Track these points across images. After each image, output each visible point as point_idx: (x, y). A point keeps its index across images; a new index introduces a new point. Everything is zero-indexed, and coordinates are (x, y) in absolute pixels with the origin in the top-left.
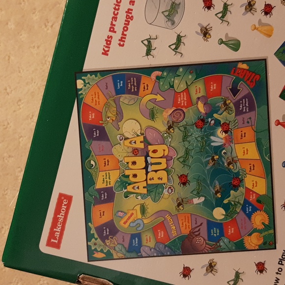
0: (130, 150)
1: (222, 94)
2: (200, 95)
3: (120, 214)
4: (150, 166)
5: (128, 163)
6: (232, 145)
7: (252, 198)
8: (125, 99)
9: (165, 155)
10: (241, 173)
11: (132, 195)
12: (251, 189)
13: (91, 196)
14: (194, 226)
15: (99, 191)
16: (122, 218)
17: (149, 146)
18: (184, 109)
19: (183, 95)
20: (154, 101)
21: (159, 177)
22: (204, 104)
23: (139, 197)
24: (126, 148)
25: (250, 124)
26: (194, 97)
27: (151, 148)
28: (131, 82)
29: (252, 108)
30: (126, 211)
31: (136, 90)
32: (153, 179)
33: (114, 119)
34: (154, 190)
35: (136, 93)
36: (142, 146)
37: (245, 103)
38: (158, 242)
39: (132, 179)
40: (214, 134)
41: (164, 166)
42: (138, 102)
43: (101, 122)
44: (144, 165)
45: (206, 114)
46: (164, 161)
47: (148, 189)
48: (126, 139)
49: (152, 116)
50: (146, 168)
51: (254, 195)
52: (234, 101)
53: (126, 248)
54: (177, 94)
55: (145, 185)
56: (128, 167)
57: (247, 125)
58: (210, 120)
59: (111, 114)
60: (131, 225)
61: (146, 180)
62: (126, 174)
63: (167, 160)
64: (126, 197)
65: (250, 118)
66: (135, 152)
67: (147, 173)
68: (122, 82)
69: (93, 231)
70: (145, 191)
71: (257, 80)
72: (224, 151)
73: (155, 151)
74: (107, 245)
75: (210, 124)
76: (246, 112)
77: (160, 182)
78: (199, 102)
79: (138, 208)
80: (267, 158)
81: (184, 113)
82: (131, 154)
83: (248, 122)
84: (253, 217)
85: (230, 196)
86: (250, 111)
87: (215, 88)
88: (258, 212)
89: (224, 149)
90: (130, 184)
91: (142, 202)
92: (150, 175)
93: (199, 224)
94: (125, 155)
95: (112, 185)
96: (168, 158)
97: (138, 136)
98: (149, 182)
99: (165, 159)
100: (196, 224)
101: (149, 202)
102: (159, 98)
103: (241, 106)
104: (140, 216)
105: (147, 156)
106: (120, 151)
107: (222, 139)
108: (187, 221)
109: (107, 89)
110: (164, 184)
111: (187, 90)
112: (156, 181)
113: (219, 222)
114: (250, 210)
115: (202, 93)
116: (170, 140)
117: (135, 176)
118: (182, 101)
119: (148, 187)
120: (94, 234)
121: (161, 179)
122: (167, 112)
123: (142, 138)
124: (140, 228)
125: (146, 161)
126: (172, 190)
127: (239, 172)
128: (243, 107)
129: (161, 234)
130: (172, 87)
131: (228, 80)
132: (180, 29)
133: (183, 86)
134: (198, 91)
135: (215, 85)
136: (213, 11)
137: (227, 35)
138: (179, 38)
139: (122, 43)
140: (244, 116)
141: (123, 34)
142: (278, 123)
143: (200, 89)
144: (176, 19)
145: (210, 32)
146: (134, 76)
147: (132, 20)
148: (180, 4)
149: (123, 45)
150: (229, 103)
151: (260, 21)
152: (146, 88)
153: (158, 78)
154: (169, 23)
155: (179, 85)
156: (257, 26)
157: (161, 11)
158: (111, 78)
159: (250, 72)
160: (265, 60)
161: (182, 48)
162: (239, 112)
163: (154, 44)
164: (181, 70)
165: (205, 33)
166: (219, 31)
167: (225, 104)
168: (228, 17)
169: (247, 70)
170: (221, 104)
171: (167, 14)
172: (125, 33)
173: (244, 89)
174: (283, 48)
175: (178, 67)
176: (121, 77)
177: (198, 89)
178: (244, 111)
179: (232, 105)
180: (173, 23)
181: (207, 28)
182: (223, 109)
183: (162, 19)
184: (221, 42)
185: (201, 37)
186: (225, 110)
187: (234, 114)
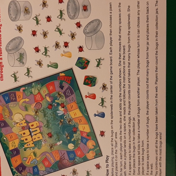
0: (21, 128)
1: (56, 90)
2: (46, 93)
3: (25, 159)
4: (32, 133)
5: (21, 134)
6: (68, 113)
7: (85, 135)
8: (11, 105)
9: (38, 126)
10: (76, 125)
11: (28, 149)
12: (83, 131)
13: (9, 154)
14: (61, 155)
15: (12, 151)
16: (26, 160)
17: (29, 124)
18: (40, 102)
19: (38, 95)
20: (25, 102)
21: (38, 137)
22: (49, 97)
23: (31, 149)
24: (18, 127)
25: (73, 101)
26: (44, 95)
27: (30, 124)
28: (11, 96)
29: (72, 93)
30: (27, 157)
31: (15, 99)
32: (35, 139)
33: (9, 115)
34: (37, 144)
35: (16, 101)
36: (26, 124)
37: (68, 91)
38: (46, 167)
39: (26, 141)
40: (58, 110)
41: (39, 131)
42: (18, 105)
43: (3, 119)
44: (29, 133)
45: (51, 101)
46: (38, 129)
47: (35, 144)
48: (17, 123)
49: (26, 109)
50: (31, 134)
51: (85, 133)
52: (63, 92)
53: (32, 174)
54: (35, 96)
55: (33, 142)
56: (22, 136)
57: (72, 101)
58: (54, 104)
59: (7, 114)
60: (31, 162)
61: (32, 140)
62: (22, 140)
63: (39, 128)
64: (25, 150)
65: (73, 98)
66: (23, 128)
67: (32, 136)
68: (7, 97)
69: (14, 170)
70: (33, 145)
71: (71, 79)
72: (65, 117)
73: (32, 125)
74: (23, 175)
75: (55, 105)
76: (70, 96)
77: (39, 139)
78: (47, 97)
79: (32, 154)
80: (86, 115)
81: (41, 104)
82: (22, 130)
83: (72, 100)
84: (87, 144)
85: (74, 137)
86: (72, 94)
87: (52, 88)
88: (89, 141)
89: (65, 116)
90: (25, 144)
91: (33, 151)
92: (33, 137)
93: (63, 154)
94: (19, 131)
95: (17, 146)
96: (40, 127)
97: (22, 120)
98: (34, 141)
99: (38, 128)
100: (62, 154)
101: (36, 150)
102: (27, 100)
103: (67, 94)
104: (34, 158)
105: (29, 128)
106: (16, 130)
107: (62, 111)
108: (57, 154)
109: (1, 102)
110: (41, 140)
111: (39, 93)
112: (37, 139)
113: (72, 150)
114: (85, 141)
115: (47, 92)
116: (38, 118)
117: (26, 139)
118: (39, 99)
119: (34, 143)
120: (15, 171)
121: (39, 138)
122: (33, 105)
123: (24, 121)
124: (36, 163)
125: (30, 131)
126: (46, 141)
127: (74, 125)
128: (68, 93)
129: (47, 163)
130: (32, 93)
131: (57, 83)
132: (27, 65)
133: (37, 92)
134: (45, 92)
135: (52, 87)
136: (40, 53)
137: (50, 62)
138: (28, 69)
139: (2, 79)
140: (69, 98)
141: (1, 75)
142: (86, 97)
143: (45, 91)
144: (24, 61)
145: (42, 63)
146: (12, 93)
147: (3, 67)
148: (24, 53)
149: (3, 80)
150: (61, 93)
151: (64, 51)
152: (19, 97)
153: (24, 90)
154: (21, 64)
155: (35, 91)
156: (63, 54)
157: (16, 59)
158: (1, 96)
159: (66, 76)
160: (72, 69)
161: (31, 74)
162: (67, 97)
163: (17, 75)
164: (33, 84)
165: (40, 64)
166: (46, 61)
167: (59, 94)
168: (48, 53)
169: (65, 76)
170: (57, 95)
171: (19, 60)
172: (2, 74)
173: (66, 85)
174: (78, 61)
175: (32, 83)
176: (6, 95)
177: (44, 91)
178: (69, 95)
179: (62, 94)
180: (23, 63)
181: (40, 61)
182: (59, 97)
183: (17, 63)
184: (49, 66)
185: (38, 66)
186: (60, 97)
187: (65, 98)
